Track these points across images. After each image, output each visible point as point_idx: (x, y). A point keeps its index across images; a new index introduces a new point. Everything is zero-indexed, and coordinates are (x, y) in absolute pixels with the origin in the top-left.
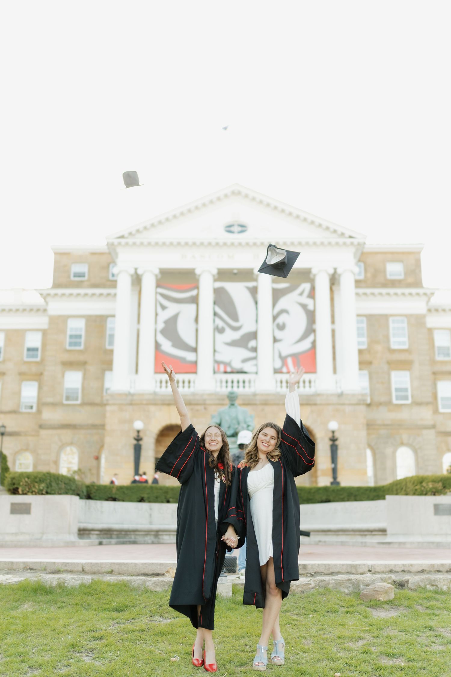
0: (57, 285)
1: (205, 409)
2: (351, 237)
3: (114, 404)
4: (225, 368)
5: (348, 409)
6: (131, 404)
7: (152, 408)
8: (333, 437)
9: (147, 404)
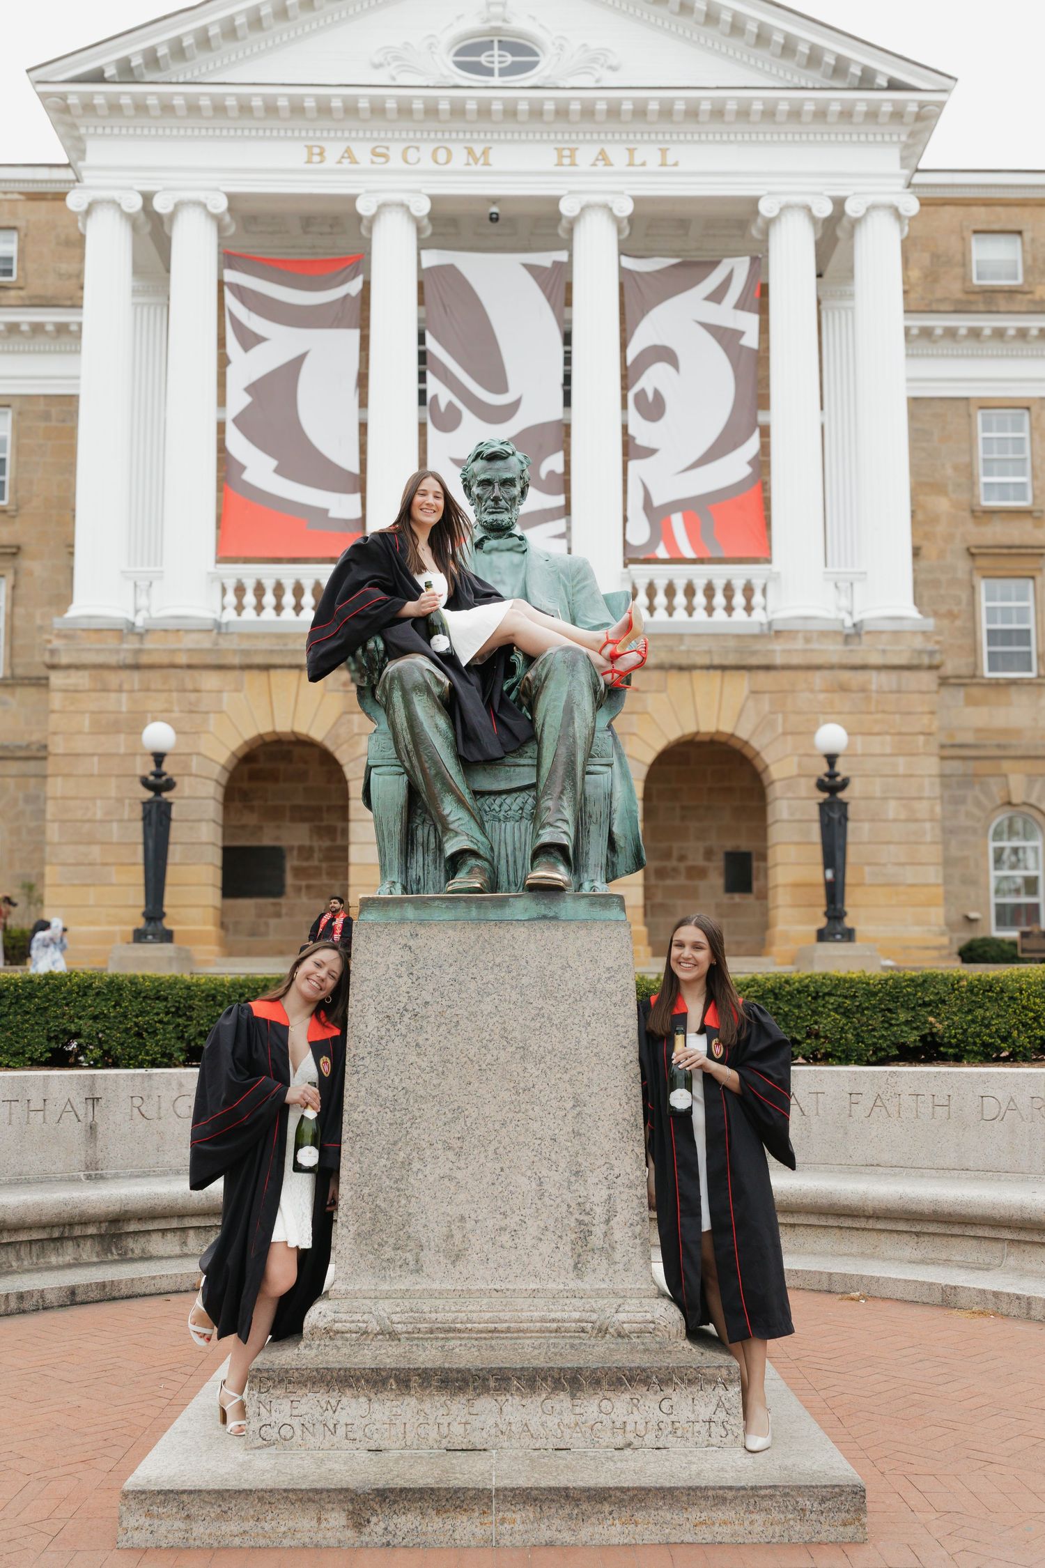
3: (76, 667)
5: (877, 682)
6: (137, 667)
7: (211, 680)
8: (832, 775)
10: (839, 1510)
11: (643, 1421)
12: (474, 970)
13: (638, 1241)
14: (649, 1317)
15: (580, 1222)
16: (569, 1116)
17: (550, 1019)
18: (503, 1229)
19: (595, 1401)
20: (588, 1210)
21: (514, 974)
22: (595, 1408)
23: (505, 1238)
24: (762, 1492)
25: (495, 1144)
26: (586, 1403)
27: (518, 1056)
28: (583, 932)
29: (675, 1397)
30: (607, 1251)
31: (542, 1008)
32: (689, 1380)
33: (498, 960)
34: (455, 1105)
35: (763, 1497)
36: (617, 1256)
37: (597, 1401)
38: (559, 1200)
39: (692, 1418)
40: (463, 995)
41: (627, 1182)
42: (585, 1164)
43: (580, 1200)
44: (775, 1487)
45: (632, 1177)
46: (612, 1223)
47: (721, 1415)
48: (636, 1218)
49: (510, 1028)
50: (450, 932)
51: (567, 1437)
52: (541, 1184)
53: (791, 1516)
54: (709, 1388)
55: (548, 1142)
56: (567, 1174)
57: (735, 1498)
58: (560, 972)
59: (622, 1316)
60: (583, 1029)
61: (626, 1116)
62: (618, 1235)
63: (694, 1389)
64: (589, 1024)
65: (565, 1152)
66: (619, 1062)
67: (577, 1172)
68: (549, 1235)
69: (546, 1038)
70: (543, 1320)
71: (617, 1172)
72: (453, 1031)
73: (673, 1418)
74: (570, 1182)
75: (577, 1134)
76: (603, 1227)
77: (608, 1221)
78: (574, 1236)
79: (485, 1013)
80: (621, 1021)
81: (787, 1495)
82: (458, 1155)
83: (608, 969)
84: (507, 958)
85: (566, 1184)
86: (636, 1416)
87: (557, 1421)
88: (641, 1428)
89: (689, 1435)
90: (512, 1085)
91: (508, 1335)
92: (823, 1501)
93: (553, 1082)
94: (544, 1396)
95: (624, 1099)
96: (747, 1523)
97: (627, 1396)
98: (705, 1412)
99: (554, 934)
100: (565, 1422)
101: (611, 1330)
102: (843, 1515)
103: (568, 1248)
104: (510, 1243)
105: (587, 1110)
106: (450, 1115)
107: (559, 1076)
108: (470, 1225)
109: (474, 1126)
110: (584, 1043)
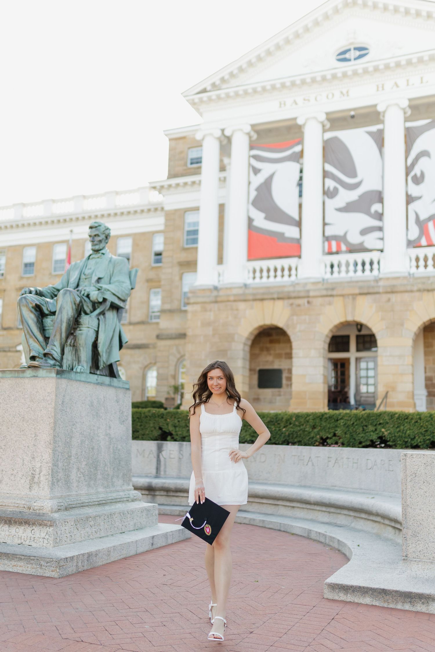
0: (172, 175)
1: (308, 302)
3: (196, 303)
6: (216, 302)
7: (242, 305)
9: (236, 301)
10: (51, 566)
11: (26, 536)
12: (13, 393)
13: (47, 481)
14: (42, 505)
15: (32, 474)
16: (33, 439)
17: (31, 408)
18: (12, 474)
19: (15, 528)
20: (35, 470)
21: (24, 394)
22: (14, 531)
23: (12, 477)
24: (32, 558)
25: (13, 448)
26: (12, 529)
27: (22, 420)
28: (43, 381)
29: (36, 529)
30: (39, 483)
31: (29, 405)
32: (40, 524)
33: (20, 390)
34: (4, 435)
35: (32, 559)
36: (41, 485)
37: (15, 529)
38: (27, 466)
39: (39, 537)
40: (10, 401)
41: (46, 461)
42: (36, 455)
43: (33, 467)
44: (35, 556)
45: (47, 460)
46: (41, 474)
47: (47, 537)
48: (47, 473)
49: (20, 411)
50: (9, 381)
51: (6, 539)
52: (23, 461)
53: (38, 567)
54: (45, 527)
55: (27, 447)
56: (31, 458)
57: (24, 559)
58: (35, 394)
59: (35, 504)
60: (39, 412)
61: (48, 440)
62: (42, 478)
63: (41, 527)
64: (41, 410)
65: (31, 451)
66: (48, 423)
67: (33, 458)
68: (24, 477)
69: (30, 414)
70: (14, 503)
71: (44, 458)
72: (6, 412)
73: (34, 536)
74: (31, 461)
75: (34, 445)
76: (38, 475)
77: (39, 474)
78: (30, 478)
79: (15, 406)
80: (50, 410)
81: (38, 559)
82: (3, 450)
83: (48, 393)
84: (22, 389)
85: (30, 461)
86: (25, 535)
87: (4, 533)
88: (25, 538)
89: (38, 542)
90: (19, 429)
91: (6, 507)
92: (47, 563)
93: (30, 428)
94: (2, 525)
95: (48, 435)
96: (26, 567)
97: (23, 528)
98: (43, 535)
99: (35, 381)
100: (6, 534)
101: (31, 508)
102: (52, 568)
103: (28, 482)
104: (14, 479)
105: (38, 438)
106: (3, 438)
107: (32, 426)
108: (4, 472)
109: (8, 442)
110: (39, 416)
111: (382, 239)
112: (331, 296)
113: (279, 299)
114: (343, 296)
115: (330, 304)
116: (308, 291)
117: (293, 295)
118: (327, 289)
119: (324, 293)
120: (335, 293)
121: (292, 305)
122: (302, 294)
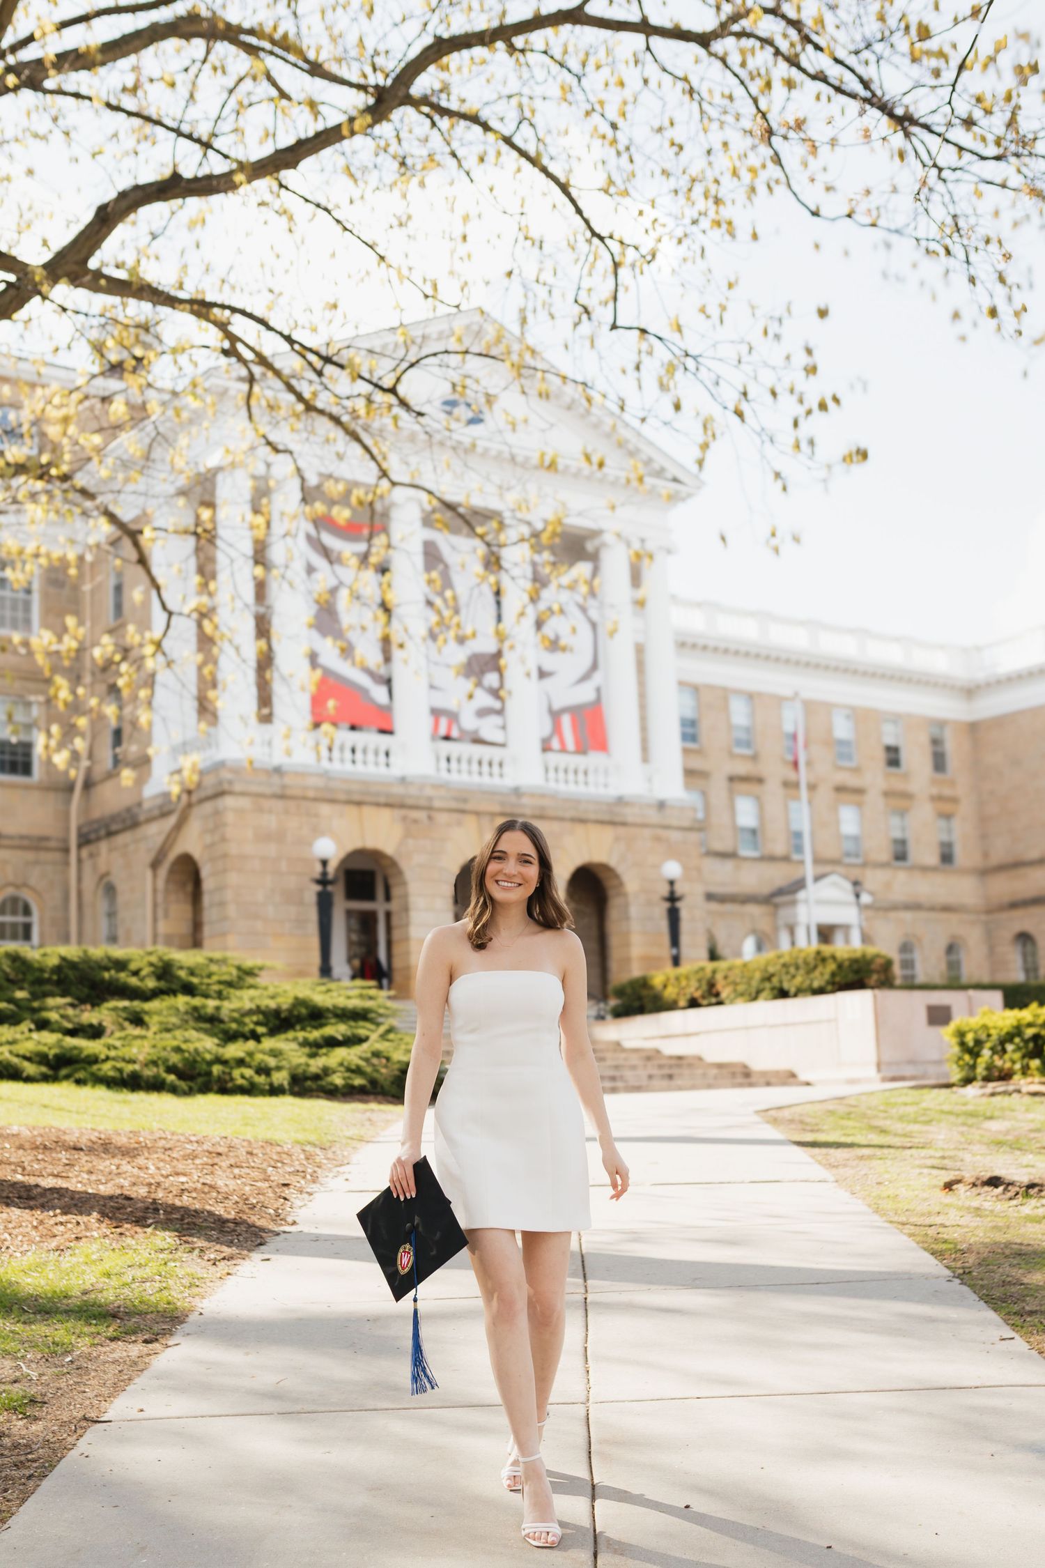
1: (430, 818)
2: (675, 480)
3: (243, 794)
4: (449, 728)
5: (675, 836)
6: (282, 797)
7: (325, 809)
8: (672, 893)
9: (315, 800)
111: (504, 728)
112: (463, 811)
113: (388, 805)
114: (477, 814)
115: (459, 824)
116: (430, 799)
117: (410, 802)
118: (456, 799)
119: (454, 805)
120: (468, 807)
121: (404, 819)
122: (423, 803)
